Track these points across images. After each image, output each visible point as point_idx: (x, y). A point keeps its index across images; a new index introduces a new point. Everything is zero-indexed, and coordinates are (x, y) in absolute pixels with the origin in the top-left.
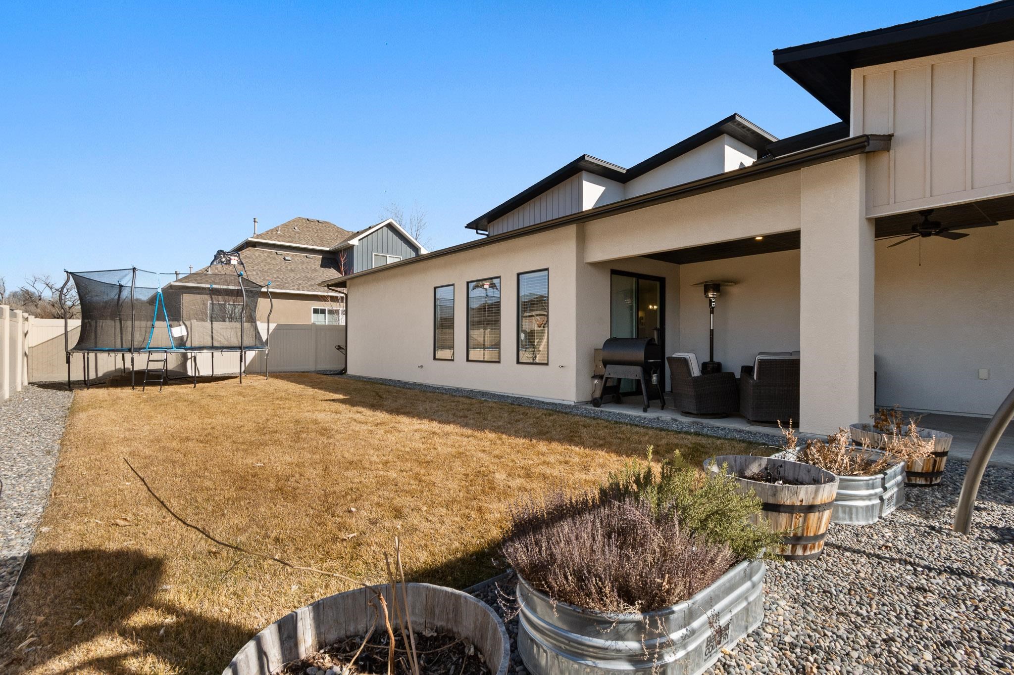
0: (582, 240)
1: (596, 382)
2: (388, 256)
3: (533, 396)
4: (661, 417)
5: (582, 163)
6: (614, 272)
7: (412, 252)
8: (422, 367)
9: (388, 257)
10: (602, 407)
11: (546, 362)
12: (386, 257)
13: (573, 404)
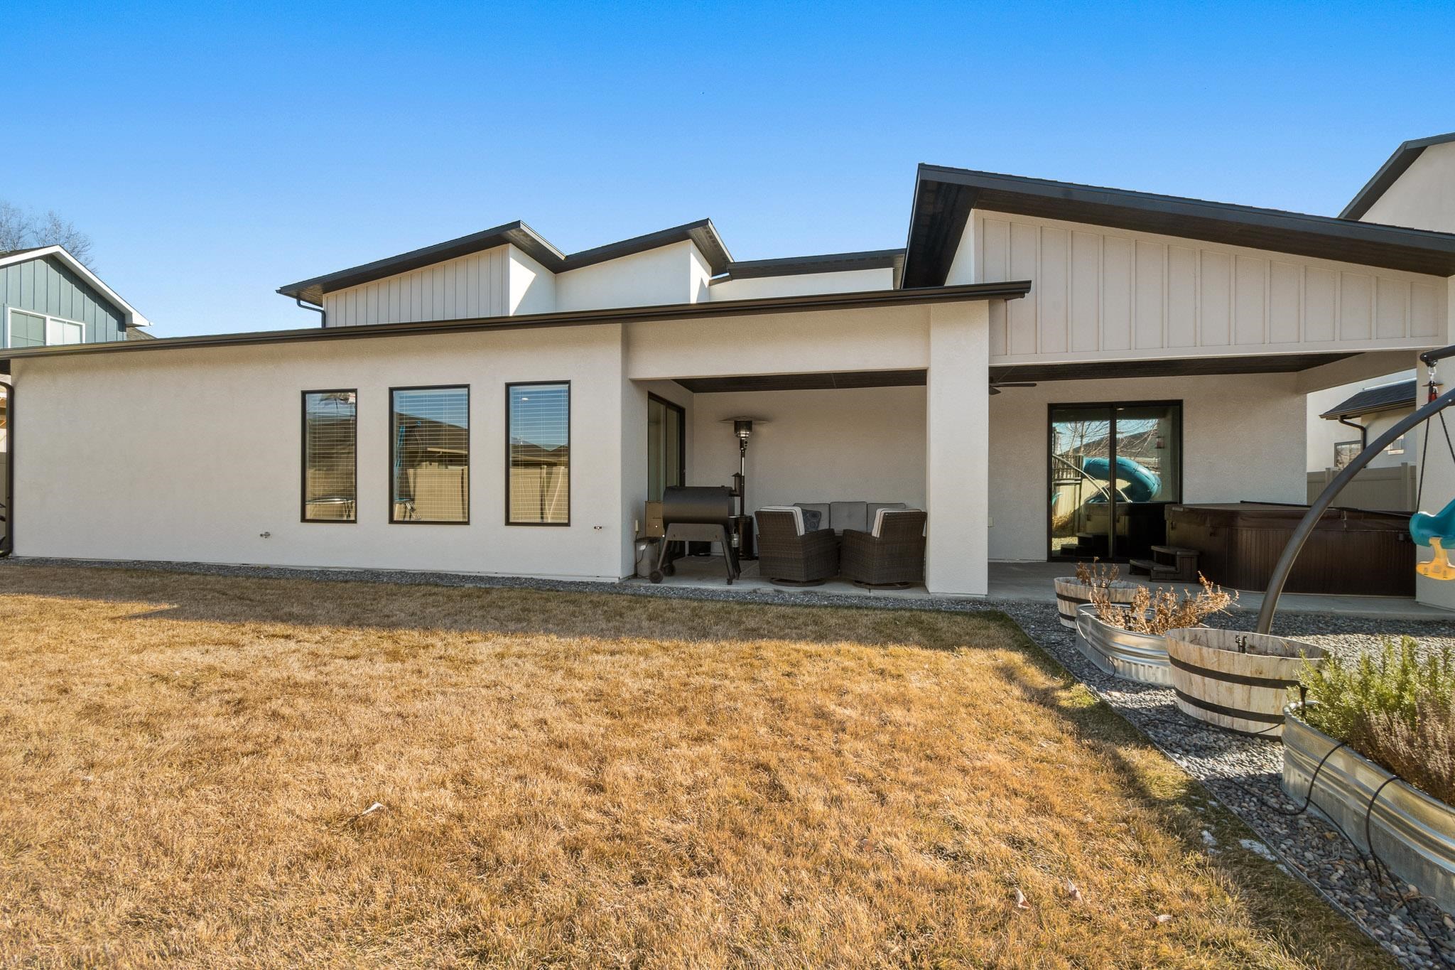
0: (628, 345)
1: (643, 547)
2: (48, 318)
3: (539, 574)
4: (759, 589)
5: (512, 233)
6: (652, 396)
7: (110, 317)
8: (267, 535)
9: (49, 322)
10: (664, 583)
11: (566, 521)
12: (44, 319)
13: (617, 581)
